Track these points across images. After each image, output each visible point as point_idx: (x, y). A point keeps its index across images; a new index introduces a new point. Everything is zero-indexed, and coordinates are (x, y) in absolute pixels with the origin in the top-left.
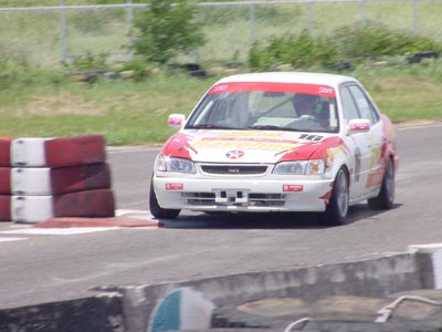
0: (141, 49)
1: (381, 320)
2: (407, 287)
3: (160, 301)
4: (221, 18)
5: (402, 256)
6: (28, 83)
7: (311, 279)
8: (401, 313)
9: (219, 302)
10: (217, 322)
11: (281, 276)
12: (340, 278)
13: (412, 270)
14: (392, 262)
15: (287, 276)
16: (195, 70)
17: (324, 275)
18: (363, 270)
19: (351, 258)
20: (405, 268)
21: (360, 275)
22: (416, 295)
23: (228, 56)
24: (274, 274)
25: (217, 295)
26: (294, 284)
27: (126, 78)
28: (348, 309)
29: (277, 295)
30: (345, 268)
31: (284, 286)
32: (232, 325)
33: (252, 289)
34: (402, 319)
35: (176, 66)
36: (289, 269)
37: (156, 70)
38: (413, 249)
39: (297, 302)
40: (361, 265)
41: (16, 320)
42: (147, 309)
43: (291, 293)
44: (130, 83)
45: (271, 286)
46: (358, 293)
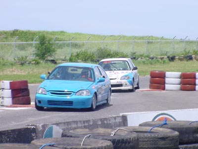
0: (37, 55)
1: (112, 135)
2: (120, 126)
3: (47, 129)
4: (61, 47)
5: (118, 117)
6: (4, 65)
7: (91, 123)
8: (118, 133)
9: (64, 130)
10: (64, 135)
11: (82, 122)
12: (100, 123)
13: (121, 121)
14: (115, 118)
15: (84, 122)
16: (53, 61)
17: (95, 122)
18: (106, 120)
19: (102, 117)
20: (119, 120)
21: (106, 122)
22: (122, 128)
23: (63, 57)
24: (80, 121)
25: (63, 127)
26: (86, 124)
27: (33, 64)
28: (102, 132)
29: (81, 128)
30: (101, 120)
31: (83, 125)
32: (68, 136)
33: (74, 126)
34: (118, 135)
35: (47, 60)
36: (84, 120)
37: (42, 61)
38: (121, 115)
39: (87, 130)
40: (106, 119)
41: (4, 134)
42: (43, 131)
43: (85, 127)
44: (34, 65)
45: (79, 125)
46: (105, 127)
